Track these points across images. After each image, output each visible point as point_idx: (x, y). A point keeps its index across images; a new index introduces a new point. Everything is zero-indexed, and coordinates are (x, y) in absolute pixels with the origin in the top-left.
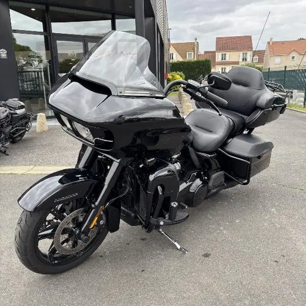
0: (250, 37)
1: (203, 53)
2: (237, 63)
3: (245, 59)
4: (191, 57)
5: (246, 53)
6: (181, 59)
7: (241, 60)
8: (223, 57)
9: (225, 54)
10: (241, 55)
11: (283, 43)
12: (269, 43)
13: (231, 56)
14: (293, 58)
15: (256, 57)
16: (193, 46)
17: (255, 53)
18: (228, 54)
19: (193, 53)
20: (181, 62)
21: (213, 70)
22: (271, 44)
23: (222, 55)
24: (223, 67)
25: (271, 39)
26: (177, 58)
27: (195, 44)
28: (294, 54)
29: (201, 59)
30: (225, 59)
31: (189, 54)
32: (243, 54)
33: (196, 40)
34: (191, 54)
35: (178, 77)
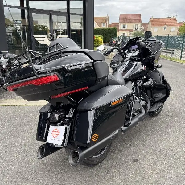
0: (140, 14)
1: (111, 24)
2: (132, 31)
3: (136, 29)
4: (104, 26)
5: (137, 25)
6: (99, 27)
7: (134, 29)
8: (124, 27)
9: (125, 25)
11: (159, 19)
13: (129, 26)
14: (165, 28)
15: (143, 27)
16: (106, 19)
17: (143, 25)
18: (127, 25)
19: (105, 23)
20: (99, 29)
22: (152, 19)
23: (123, 25)
24: (124, 32)
25: (152, 17)
26: (96, 26)
27: (107, 17)
28: (166, 26)
31: (103, 24)
32: (136, 25)
33: (107, 15)
34: (105, 24)
35: (100, 38)
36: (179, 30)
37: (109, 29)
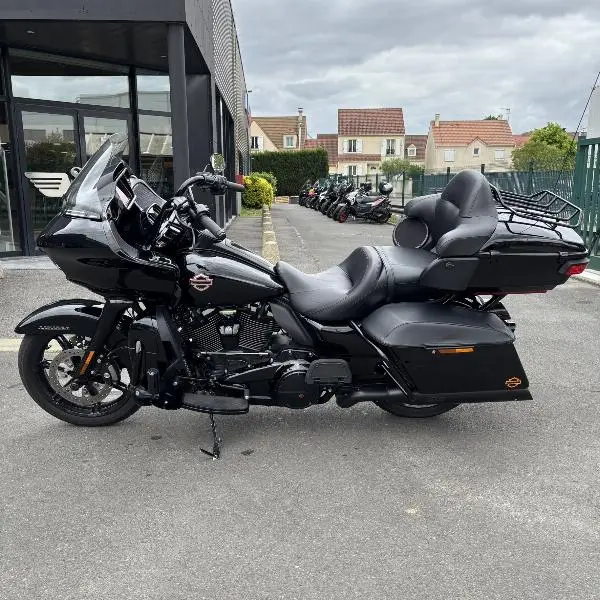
0: (400, 111)
1: (315, 137)
2: (378, 158)
3: (390, 151)
4: (291, 145)
5: (393, 141)
6: (272, 148)
7: (383, 153)
8: (352, 147)
9: (355, 141)
10: (385, 144)
11: (457, 124)
12: (433, 123)
13: (366, 145)
14: (476, 151)
15: (413, 148)
16: (296, 125)
17: (411, 140)
18: (360, 141)
19: (295, 137)
20: (272, 154)
21: (332, 171)
22: (437, 125)
23: (350, 141)
24: (352, 164)
25: (437, 116)
26: (266, 146)
27: (300, 119)
28: (477, 144)
29: (310, 149)
30: (355, 150)
31: (288, 139)
32: (388, 141)
33: (300, 112)
34: (292, 138)
35: (263, 181)
36: (516, 155)
37: (303, 155)
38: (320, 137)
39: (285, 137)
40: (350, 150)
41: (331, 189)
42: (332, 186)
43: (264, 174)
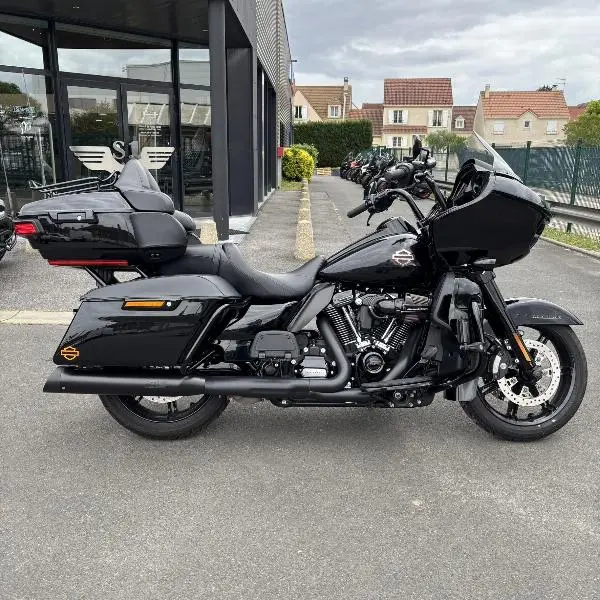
0: (448, 81)
1: (360, 107)
2: (424, 129)
3: (437, 123)
4: (336, 116)
5: (440, 112)
6: (315, 118)
7: (431, 124)
8: (398, 118)
9: (401, 112)
10: (431, 112)
11: (508, 95)
12: (483, 93)
13: (412, 116)
14: (527, 124)
15: (461, 119)
16: (341, 94)
17: (458, 111)
18: (406, 112)
19: (339, 109)
20: (315, 124)
21: (376, 142)
22: (487, 96)
23: (396, 112)
24: (397, 135)
25: (487, 87)
26: (310, 116)
27: (346, 89)
28: (529, 117)
29: (355, 119)
30: (400, 121)
31: (332, 108)
32: (435, 112)
33: (346, 81)
34: (337, 108)
35: (305, 154)
36: (569, 129)
37: (347, 126)
38: (366, 106)
39: (329, 108)
40: (395, 121)
41: (373, 163)
42: (374, 159)
43: (306, 145)
